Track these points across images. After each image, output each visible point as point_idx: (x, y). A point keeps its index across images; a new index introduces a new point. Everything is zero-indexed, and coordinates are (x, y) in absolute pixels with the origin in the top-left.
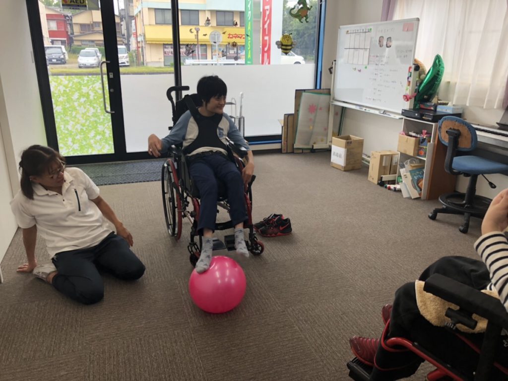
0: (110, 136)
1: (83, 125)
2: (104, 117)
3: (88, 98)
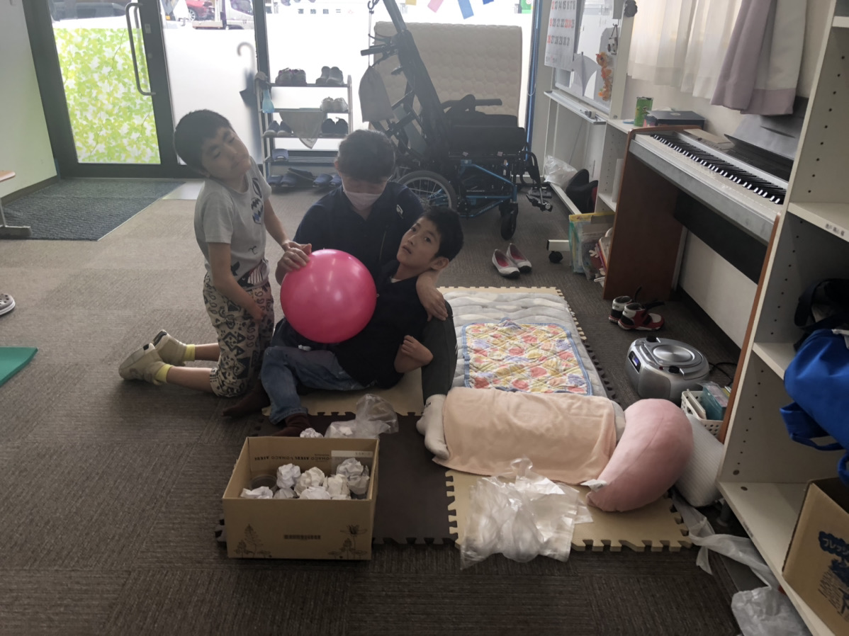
0: (152, 135)
1: (109, 113)
2: (142, 102)
3: (114, 67)
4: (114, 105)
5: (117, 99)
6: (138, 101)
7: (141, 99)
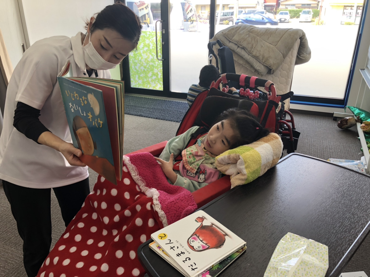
0: (161, 78)
1: (145, 67)
2: (158, 63)
3: (149, 48)
4: (147, 64)
5: (149, 61)
6: (157, 63)
7: (158, 62)
